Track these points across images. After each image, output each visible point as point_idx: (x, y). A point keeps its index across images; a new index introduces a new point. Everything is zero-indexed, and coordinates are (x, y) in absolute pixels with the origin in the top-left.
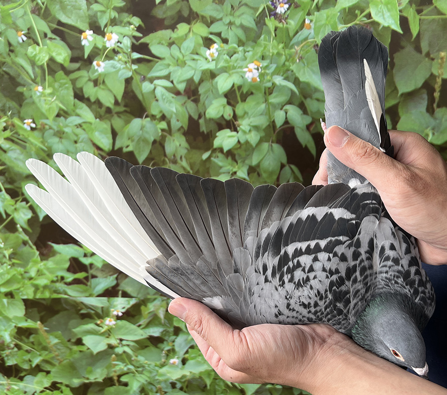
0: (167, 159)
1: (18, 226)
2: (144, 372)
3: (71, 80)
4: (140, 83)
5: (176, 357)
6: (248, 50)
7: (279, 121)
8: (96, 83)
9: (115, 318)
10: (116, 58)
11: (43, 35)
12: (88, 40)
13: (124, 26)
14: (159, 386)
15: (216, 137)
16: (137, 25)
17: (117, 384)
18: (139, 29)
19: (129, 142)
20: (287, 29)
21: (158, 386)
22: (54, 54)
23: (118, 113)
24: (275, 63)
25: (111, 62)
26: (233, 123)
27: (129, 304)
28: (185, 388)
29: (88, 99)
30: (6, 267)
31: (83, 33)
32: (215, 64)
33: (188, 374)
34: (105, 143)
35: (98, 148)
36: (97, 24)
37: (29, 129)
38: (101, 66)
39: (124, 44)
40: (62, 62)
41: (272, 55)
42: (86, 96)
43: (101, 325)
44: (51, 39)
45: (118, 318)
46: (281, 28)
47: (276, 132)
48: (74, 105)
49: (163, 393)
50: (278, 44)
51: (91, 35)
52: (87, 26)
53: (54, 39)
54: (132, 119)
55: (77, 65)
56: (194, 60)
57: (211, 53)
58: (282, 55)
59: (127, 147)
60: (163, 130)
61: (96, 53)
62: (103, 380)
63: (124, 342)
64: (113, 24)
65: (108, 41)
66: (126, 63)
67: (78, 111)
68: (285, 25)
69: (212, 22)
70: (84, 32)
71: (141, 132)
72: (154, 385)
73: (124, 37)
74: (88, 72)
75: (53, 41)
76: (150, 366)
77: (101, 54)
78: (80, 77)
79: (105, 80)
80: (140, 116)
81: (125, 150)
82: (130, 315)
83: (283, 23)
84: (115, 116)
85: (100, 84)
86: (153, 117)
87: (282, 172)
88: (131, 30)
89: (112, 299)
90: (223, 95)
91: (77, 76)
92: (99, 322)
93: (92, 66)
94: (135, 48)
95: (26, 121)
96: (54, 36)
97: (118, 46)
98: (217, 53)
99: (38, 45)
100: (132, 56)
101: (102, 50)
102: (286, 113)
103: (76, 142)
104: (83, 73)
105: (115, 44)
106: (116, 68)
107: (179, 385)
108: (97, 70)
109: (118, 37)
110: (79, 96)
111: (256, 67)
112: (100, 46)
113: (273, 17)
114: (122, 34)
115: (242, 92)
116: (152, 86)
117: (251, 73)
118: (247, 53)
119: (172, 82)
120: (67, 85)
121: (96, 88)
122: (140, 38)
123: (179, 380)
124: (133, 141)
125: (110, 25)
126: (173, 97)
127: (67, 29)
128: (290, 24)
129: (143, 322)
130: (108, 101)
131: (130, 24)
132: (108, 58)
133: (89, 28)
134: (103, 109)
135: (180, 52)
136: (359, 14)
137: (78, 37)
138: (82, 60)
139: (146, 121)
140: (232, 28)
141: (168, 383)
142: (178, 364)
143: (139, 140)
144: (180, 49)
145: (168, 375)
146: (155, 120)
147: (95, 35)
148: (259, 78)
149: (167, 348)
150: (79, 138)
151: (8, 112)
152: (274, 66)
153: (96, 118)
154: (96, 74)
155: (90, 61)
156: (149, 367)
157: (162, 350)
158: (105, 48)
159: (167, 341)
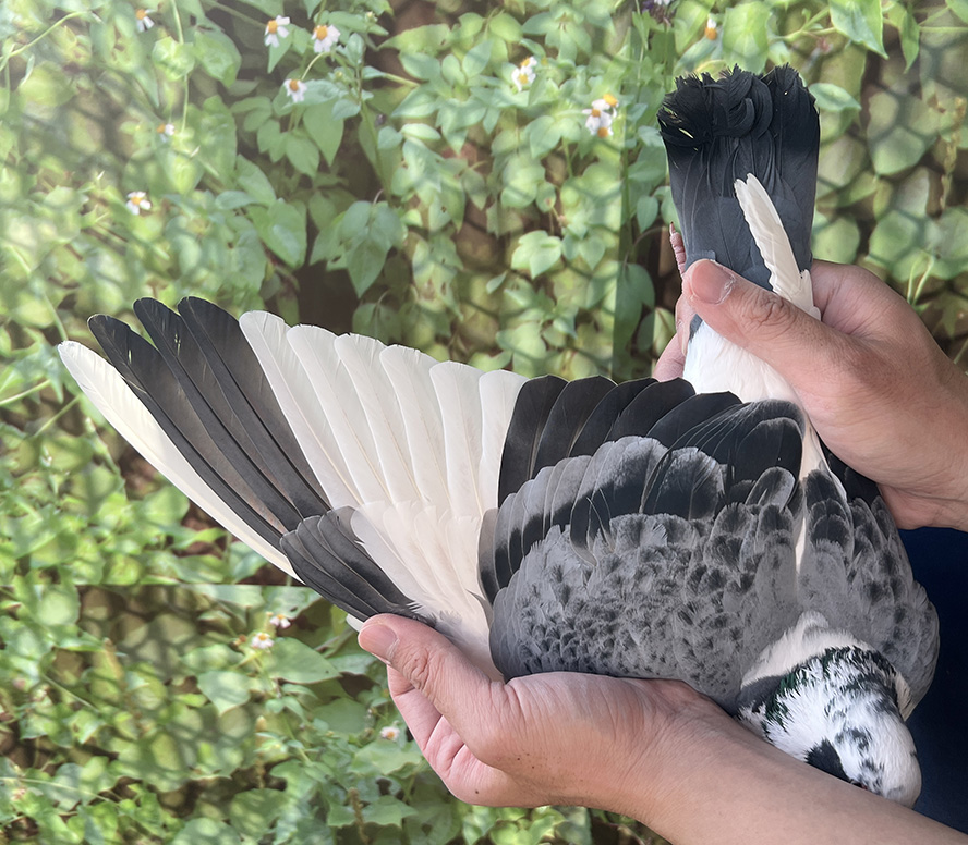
0: (414, 290)
1: (88, 421)
2: (325, 757)
3: (234, 115)
4: (373, 129)
5: (396, 722)
6: (594, 72)
7: (645, 220)
8: (285, 123)
9: (273, 632)
10: (332, 76)
11: (188, 21)
12: (279, 38)
13: (354, 13)
14: (353, 788)
15: (518, 245)
16: (380, 12)
17: (262, 785)
18: (384, 20)
19: (341, 251)
20: (672, 37)
21: (351, 789)
22: (206, 61)
23: (325, 189)
24: (643, 102)
25: (321, 82)
26: (555, 219)
27: (306, 600)
28: (407, 793)
29: (266, 157)
30: (51, 511)
31: (270, 22)
32: (527, 97)
33: (417, 761)
34: (292, 249)
35: (276, 260)
36: (300, 5)
37: (136, 211)
38: (298, 90)
39: (349, 50)
40: (220, 77)
41: (641, 86)
42: (262, 150)
43: (241, 647)
44: (203, 28)
45: (279, 632)
46: (662, 34)
47: (638, 241)
48: (236, 168)
49: (360, 805)
50: (654, 63)
51: (285, 27)
52: (280, 6)
53: (210, 29)
54: (352, 203)
55: (249, 86)
56: (487, 87)
57: (523, 74)
58: (659, 86)
59: (336, 259)
60: (412, 228)
61: (292, 62)
62: (232, 776)
63: (288, 688)
64: (332, 7)
65: (317, 42)
66: (350, 86)
67: (242, 180)
68: (669, 29)
69: (529, 15)
70: (273, 19)
71: (367, 230)
72: (342, 788)
73: (352, 34)
74: (272, 101)
75: (207, 33)
76: (338, 743)
77: (302, 67)
78: (254, 110)
79: (305, 119)
80: (369, 198)
81: (331, 266)
82: (306, 627)
83: (665, 25)
84: (318, 194)
85: (293, 126)
86: (395, 201)
87: (643, 324)
88: (366, 22)
89: (271, 589)
90: (539, 161)
91: (248, 109)
92: (237, 641)
93: (281, 91)
94: (371, 58)
95: (131, 196)
96: (210, 24)
97: (338, 53)
98: (534, 76)
99: (176, 39)
100: (363, 73)
101: (305, 59)
102: (660, 203)
103: (230, 245)
104: (262, 103)
105: (332, 47)
106: (330, 96)
107: (395, 788)
108: (290, 97)
109: (339, 34)
110: (249, 149)
111: (608, 107)
112: (301, 49)
113: (646, 12)
114: (347, 28)
115: (578, 155)
116: (398, 137)
117: (597, 119)
118: (592, 78)
119: (439, 130)
120: (225, 126)
121: (285, 134)
122: (384, 39)
123: (396, 775)
124: (348, 248)
125: (326, 9)
126: (438, 161)
127: (238, 10)
128: (679, 28)
129: (332, 642)
130: (306, 163)
131: (366, 9)
132: (316, 74)
133: (282, 12)
134: (295, 179)
135: (461, 70)
136: (808, 17)
137: (258, 28)
138: (263, 75)
139: (379, 209)
140: (567, 27)
141: (373, 782)
142: (398, 739)
143: (360, 247)
144: (461, 64)
145: (375, 763)
146: (397, 206)
147: (293, 26)
148: (613, 130)
149: (377, 703)
150: (237, 238)
151: (96, 174)
152: (641, 109)
153: (278, 197)
154: (288, 105)
155: (277, 78)
156: (334, 744)
157: (368, 707)
158: (311, 54)
159: (378, 685)
